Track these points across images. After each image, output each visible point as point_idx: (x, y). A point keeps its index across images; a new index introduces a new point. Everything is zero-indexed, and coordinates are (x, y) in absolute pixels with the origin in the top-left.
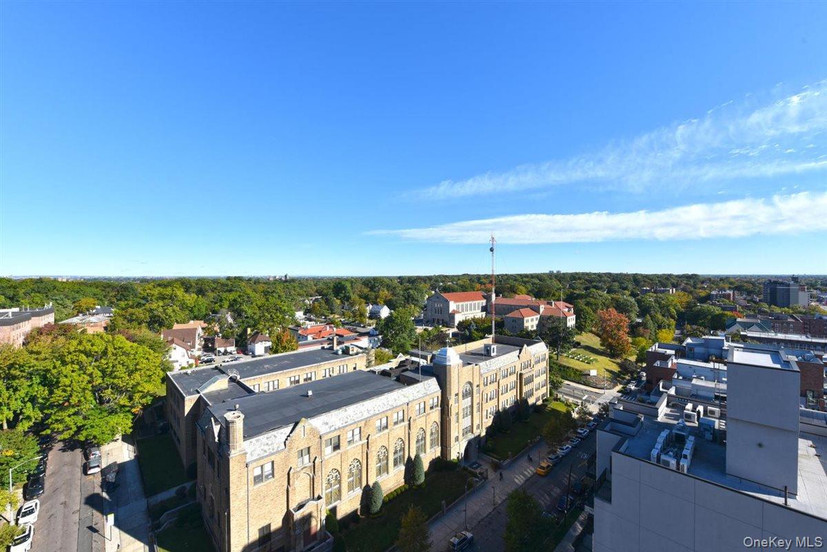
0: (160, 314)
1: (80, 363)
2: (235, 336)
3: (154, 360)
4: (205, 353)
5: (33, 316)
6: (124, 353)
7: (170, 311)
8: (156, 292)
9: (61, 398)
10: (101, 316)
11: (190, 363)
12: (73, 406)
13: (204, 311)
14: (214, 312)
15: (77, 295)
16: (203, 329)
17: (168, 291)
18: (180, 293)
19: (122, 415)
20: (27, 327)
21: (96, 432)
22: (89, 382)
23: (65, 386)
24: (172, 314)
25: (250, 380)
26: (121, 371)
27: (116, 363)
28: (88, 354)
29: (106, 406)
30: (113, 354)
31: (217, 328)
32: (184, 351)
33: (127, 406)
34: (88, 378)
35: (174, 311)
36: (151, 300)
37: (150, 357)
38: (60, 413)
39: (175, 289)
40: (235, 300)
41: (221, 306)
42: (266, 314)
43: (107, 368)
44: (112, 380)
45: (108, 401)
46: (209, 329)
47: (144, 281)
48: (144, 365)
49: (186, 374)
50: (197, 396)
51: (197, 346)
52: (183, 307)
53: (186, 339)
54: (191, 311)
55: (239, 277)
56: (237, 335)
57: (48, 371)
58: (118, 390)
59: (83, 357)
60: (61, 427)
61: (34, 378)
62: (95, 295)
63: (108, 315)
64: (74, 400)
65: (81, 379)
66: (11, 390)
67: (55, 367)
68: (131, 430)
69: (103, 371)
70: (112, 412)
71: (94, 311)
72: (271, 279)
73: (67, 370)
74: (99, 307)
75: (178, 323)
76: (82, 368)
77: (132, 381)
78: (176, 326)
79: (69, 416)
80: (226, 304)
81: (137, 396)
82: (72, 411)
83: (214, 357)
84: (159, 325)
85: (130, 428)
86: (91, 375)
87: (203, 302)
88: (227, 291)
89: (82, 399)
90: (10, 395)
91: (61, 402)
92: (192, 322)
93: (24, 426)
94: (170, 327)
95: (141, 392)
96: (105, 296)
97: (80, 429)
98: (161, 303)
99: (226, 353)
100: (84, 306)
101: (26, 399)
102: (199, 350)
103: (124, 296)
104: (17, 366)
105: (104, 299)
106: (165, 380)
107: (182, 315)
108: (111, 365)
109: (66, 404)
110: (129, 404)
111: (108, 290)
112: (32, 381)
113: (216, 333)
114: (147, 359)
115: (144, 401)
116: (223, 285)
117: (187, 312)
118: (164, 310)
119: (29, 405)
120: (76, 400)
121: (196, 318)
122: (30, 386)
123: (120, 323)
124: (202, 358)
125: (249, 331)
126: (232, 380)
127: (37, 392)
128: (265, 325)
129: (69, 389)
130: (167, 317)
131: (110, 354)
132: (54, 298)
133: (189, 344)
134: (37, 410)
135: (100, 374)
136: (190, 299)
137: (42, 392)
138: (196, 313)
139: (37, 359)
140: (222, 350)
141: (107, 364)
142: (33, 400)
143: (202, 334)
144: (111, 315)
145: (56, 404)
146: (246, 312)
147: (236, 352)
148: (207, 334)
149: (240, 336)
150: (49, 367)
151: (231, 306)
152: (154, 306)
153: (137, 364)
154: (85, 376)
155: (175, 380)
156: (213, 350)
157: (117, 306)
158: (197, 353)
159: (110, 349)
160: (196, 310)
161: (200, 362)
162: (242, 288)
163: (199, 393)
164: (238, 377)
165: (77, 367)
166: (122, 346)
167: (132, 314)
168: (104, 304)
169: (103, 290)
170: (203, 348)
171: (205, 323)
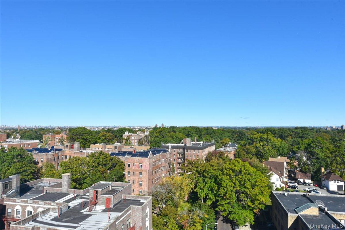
0: (261, 150)
1: (230, 176)
2: (312, 173)
3: (264, 181)
4: (290, 181)
5: (209, 146)
6: (249, 174)
7: (266, 149)
8: (258, 136)
9: (223, 193)
10: (231, 148)
11: (282, 186)
12: (228, 199)
13: (286, 151)
14: (293, 152)
15: (221, 136)
16: (287, 163)
17: (265, 136)
18: (271, 137)
19: (249, 211)
20: (207, 151)
21: (237, 218)
22: (234, 187)
23: (224, 187)
24: (268, 151)
25: (337, 214)
26: (248, 184)
27: (246, 179)
28: (233, 171)
29: (240, 203)
30: (244, 173)
31: (296, 164)
32: (278, 177)
33: (251, 207)
34: (233, 185)
35: (269, 149)
36: (256, 141)
37: (263, 179)
38: (222, 201)
39: (269, 135)
40: (309, 145)
41: (298, 148)
42: (338, 158)
43: (242, 181)
44: (244, 189)
45: (242, 200)
46: (291, 164)
47: (247, 129)
48: (259, 183)
49: (284, 194)
50: (296, 215)
51: (285, 175)
52: (274, 147)
53: (278, 168)
54: (278, 150)
55: (304, 127)
56: (313, 172)
57: (217, 176)
58: (247, 195)
59: (231, 172)
60: (222, 209)
61: (212, 179)
62: (228, 136)
63: (234, 148)
64: (228, 196)
65: (231, 185)
66: (204, 183)
67: (220, 175)
68: (254, 223)
69: (240, 182)
70: (244, 207)
71: (228, 145)
72: (329, 129)
73: (225, 178)
74: (230, 143)
75: (272, 157)
76: (231, 178)
77: (254, 192)
78: (271, 159)
79: (226, 204)
80: (303, 147)
81: (257, 202)
82: (227, 201)
83: (297, 185)
84: (261, 157)
85: (253, 221)
86: (234, 183)
87: (285, 144)
88: (300, 137)
89: (231, 196)
90: (204, 185)
91: (223, 195)
92: (279, 157)
93: (209, 203)
94: (267, 159)
95: (259, 200)
96: (233, 137)
97: (230, 212)
98: (262, 144)
99: (304, 184)
100: (225, 142)
101: (210, 189)
102: (286, 177)
103: (241, 138)
104: (206, 172)
105: (232, 139)
106: (272, 196)
107: (273, 152)
108: (243, 180)
109: (225, 197)
110: (253, 206)
111: (234, 134)
112: (211, 180)
113: (296, 167)
114: (261, 179)
115: (260, 206)
116: (296, 133)
117: (276, 150)
118: (264, 148)
119: (210, 192)
120: (229, 196)
121: (281, 155)
122: (211, 182)
123: (243, 153)
124: (289, 184)
125: (323, 170)
126: (321, 210)
127: (213, 186)
128: (337, 168)
129: (226, 189)
130: (265, 153)
131: (243, 173)
132: (214, 137)
133: (280, 172)
134: (213, 195)
135: (238, 184)
136: (277, 141)
137: (215, 187)
138: (281, 152)
139: (213, 169)
140: (302, 180)
141: (241, 178)
142: (212, 190)
143: (287, 167)
144: (236, 148)
145: (221, 195)
146: (317, 154)
147: (312, 185)
148: (289, 167)
149: (316, 172)
150: (217, 175)
151: (306, 149)
152: (258, 145)
153: (256, 182)
154: (232, 183)
155: (278, 198)
156: (295, 179)
157: (239, 143)
158: (286, 180)
159: (243, 170)
160: (281, 149)
161: (287, 186)
162: (311, 135)
163: (297, 213)
164: (326, 209)
165: (228, 177)
166: (248, 169)
167: (248, 149)
168: (232, 141)
169: (231, 134)
170: (288, 176)
171: (288, 159)
